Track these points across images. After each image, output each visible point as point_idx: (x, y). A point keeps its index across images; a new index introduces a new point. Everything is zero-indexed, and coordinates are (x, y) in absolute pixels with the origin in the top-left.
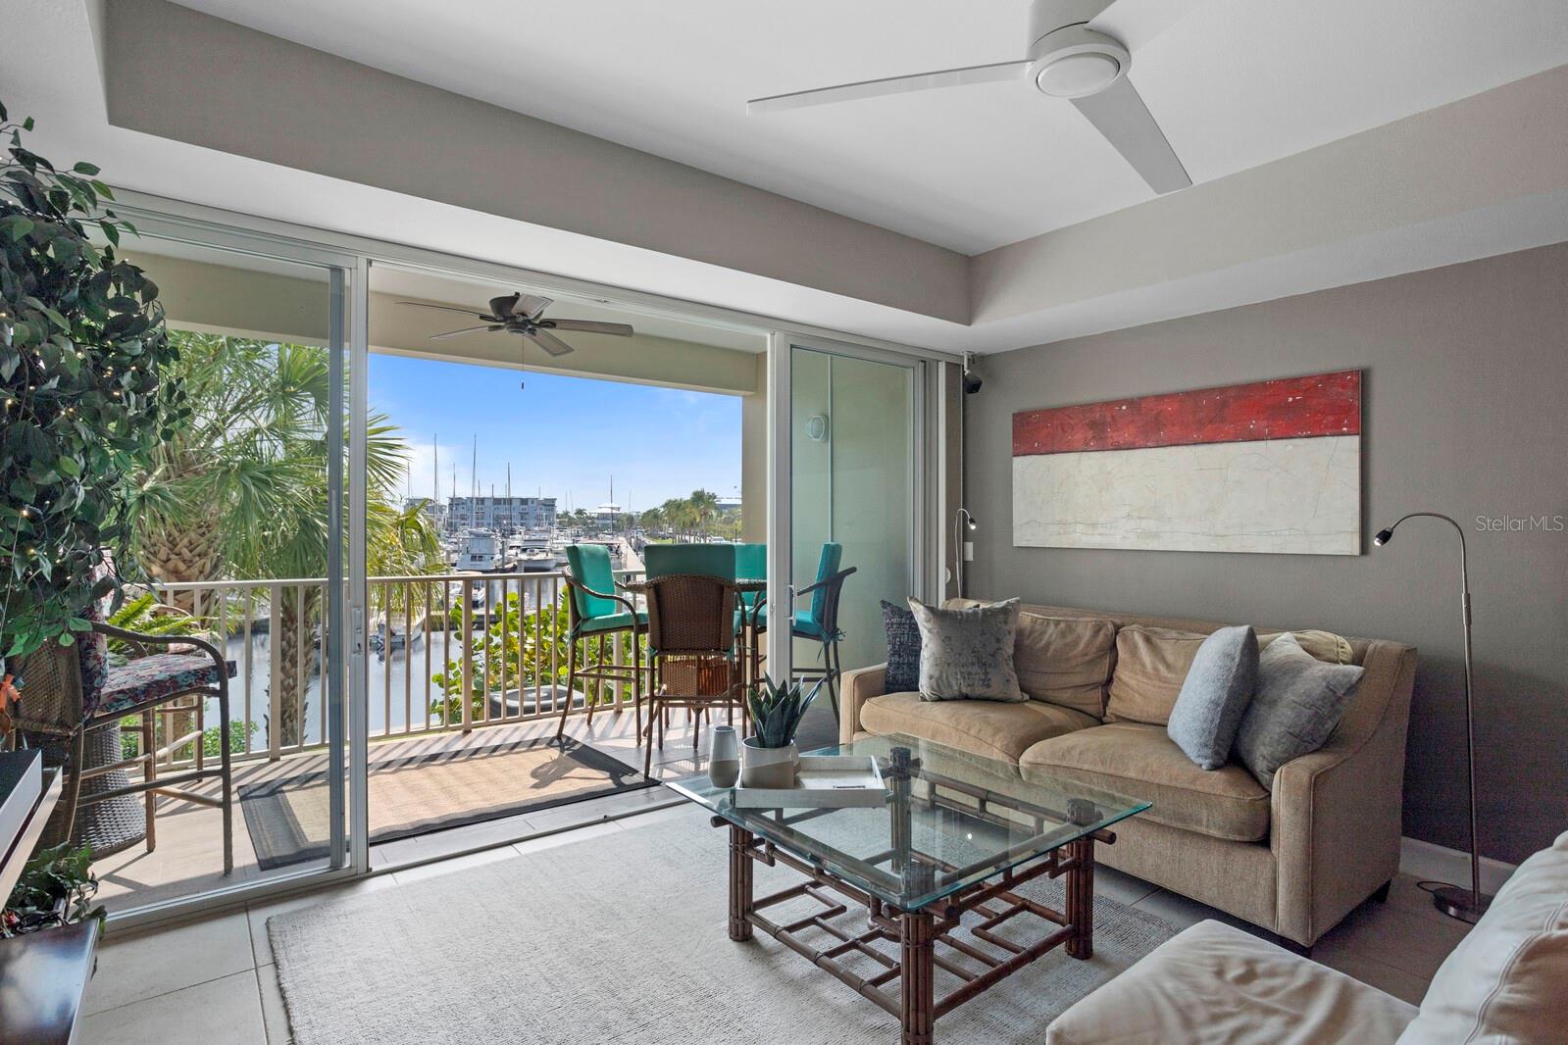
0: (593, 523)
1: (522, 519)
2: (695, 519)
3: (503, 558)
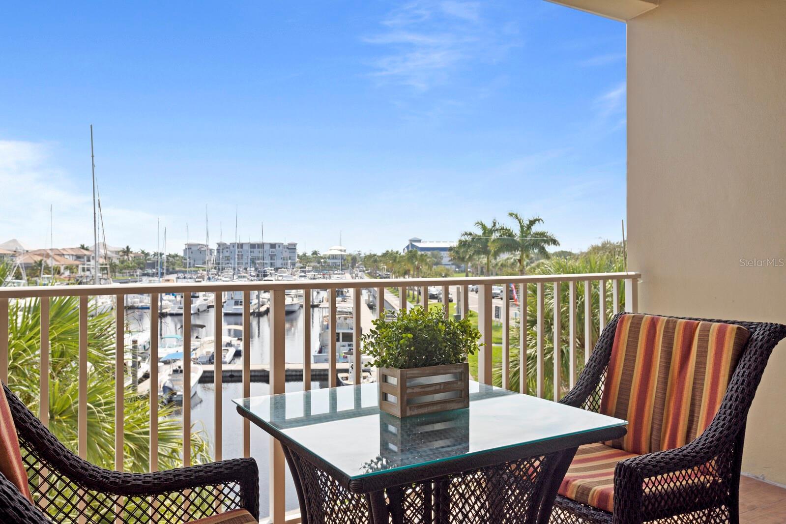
0: (325, 262)
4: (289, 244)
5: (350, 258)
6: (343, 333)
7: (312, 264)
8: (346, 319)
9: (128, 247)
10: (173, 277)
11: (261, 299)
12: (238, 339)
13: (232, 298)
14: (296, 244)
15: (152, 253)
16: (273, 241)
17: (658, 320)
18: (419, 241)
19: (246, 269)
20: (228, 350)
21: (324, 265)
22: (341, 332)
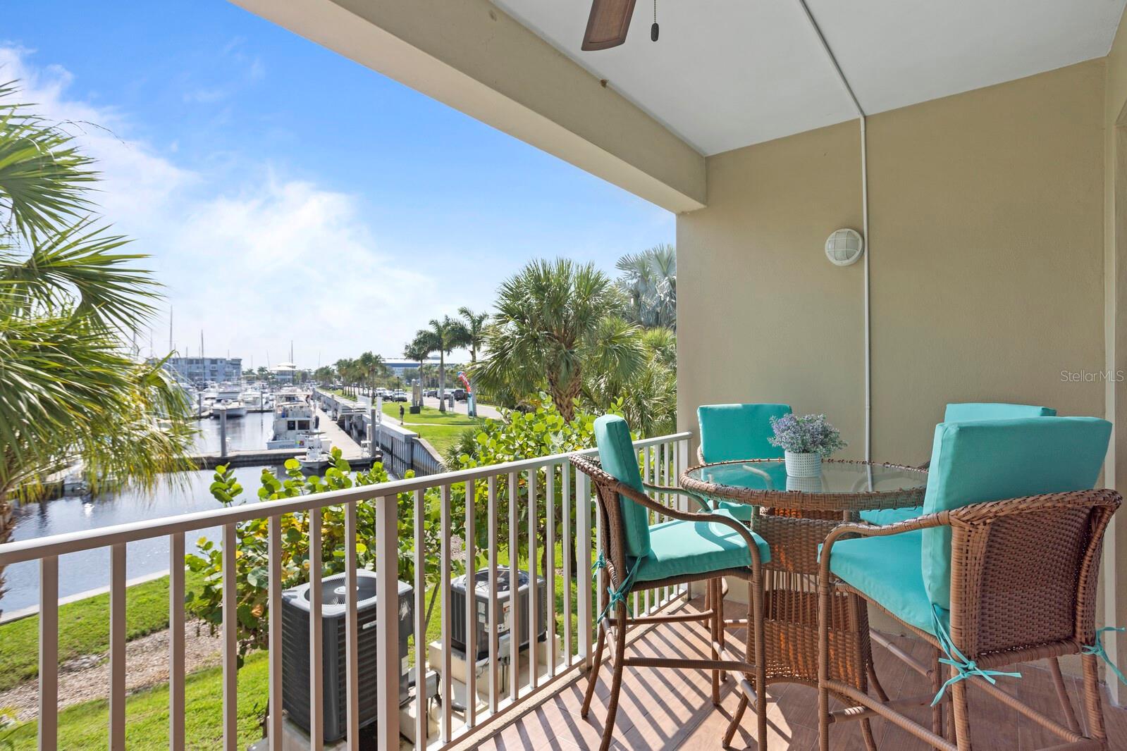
0: (273, 378)
1: (212, 375)
2: (364, 374)
3: (200, 407)
4: (233, 360)
5: (300, 374)
6: (299, 422)
7: (260, 381)
8: (302, 407)
11: (202, 406)
14: (241, 360)
16: (213, 357)
21: (272, 380)
22: (296, 419)
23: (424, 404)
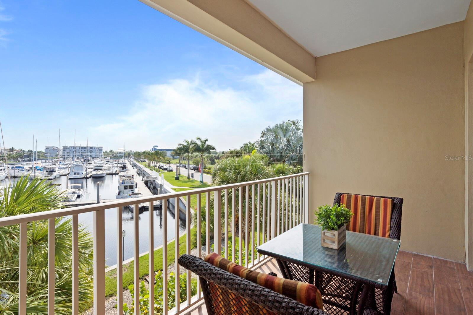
4: (99, 147)
5: (127, 153)
6: (129, 186)
7: (110, 156)
8: (130, 180)
9: (13, 148)
10: (39, 162)
11: (87, 171)
12: (79, 190)
13: (73, 171)
14: (102, 147)
15: (26, 151)
16: (91, 146)
17: (358, 196)
18: (157, 147)
19: (78, 158)
20: (74, 195)
21: (115, 156)
22: (128, 185)
23: (181, 174)
